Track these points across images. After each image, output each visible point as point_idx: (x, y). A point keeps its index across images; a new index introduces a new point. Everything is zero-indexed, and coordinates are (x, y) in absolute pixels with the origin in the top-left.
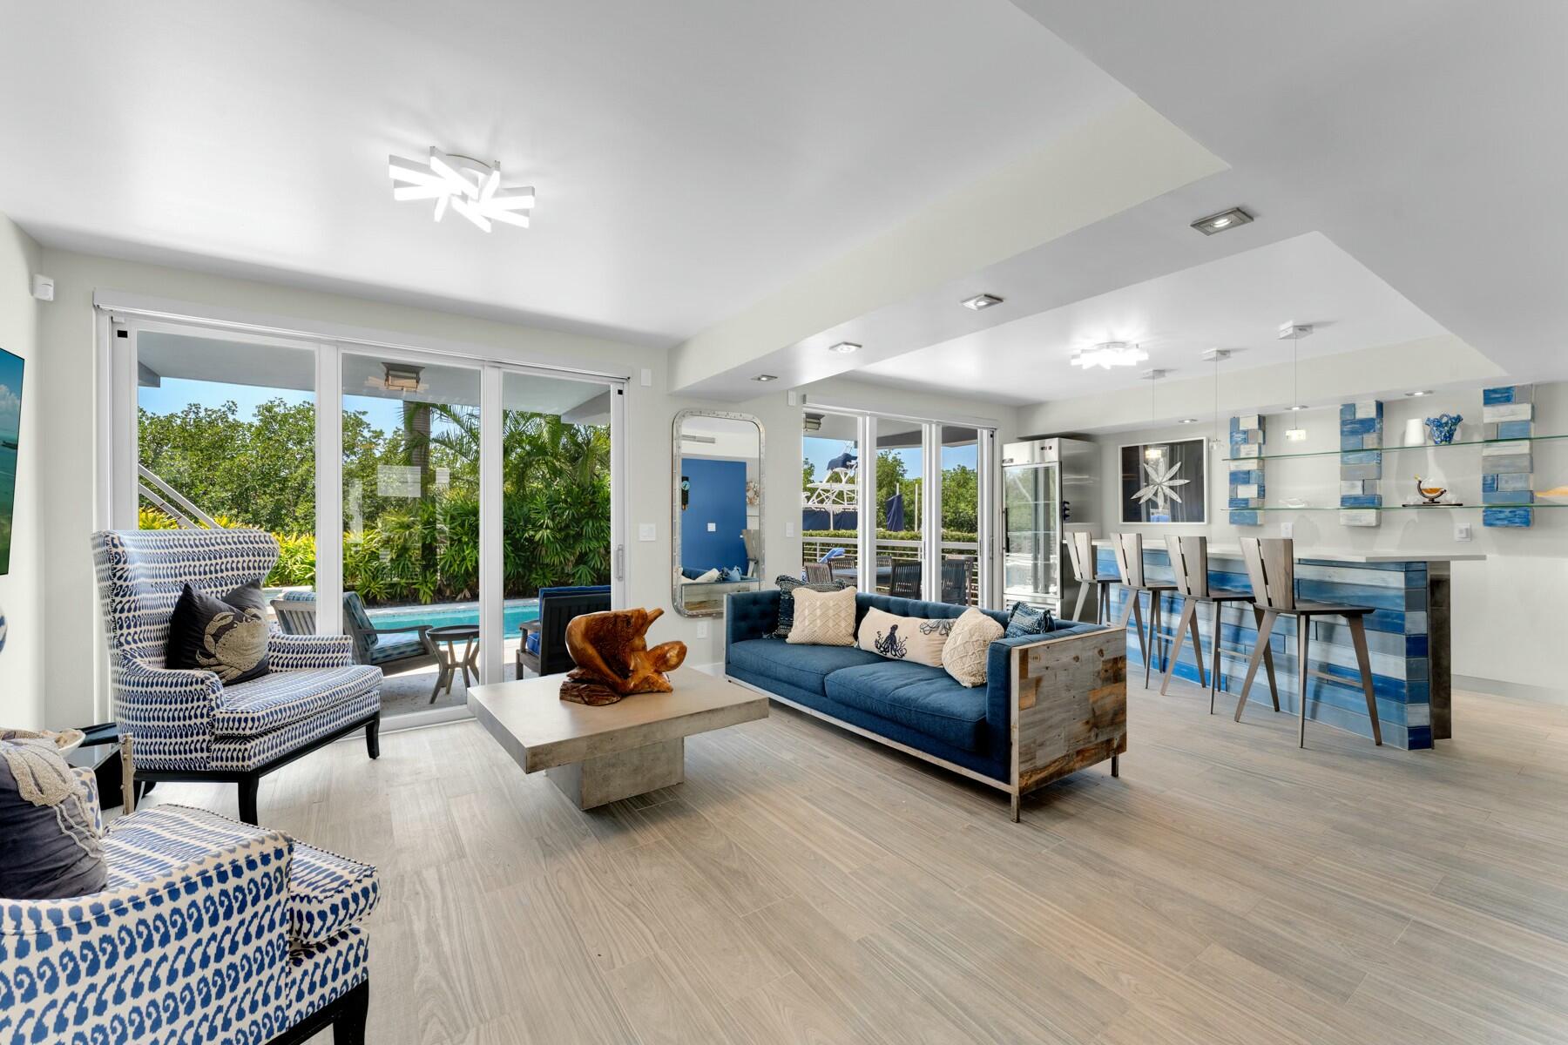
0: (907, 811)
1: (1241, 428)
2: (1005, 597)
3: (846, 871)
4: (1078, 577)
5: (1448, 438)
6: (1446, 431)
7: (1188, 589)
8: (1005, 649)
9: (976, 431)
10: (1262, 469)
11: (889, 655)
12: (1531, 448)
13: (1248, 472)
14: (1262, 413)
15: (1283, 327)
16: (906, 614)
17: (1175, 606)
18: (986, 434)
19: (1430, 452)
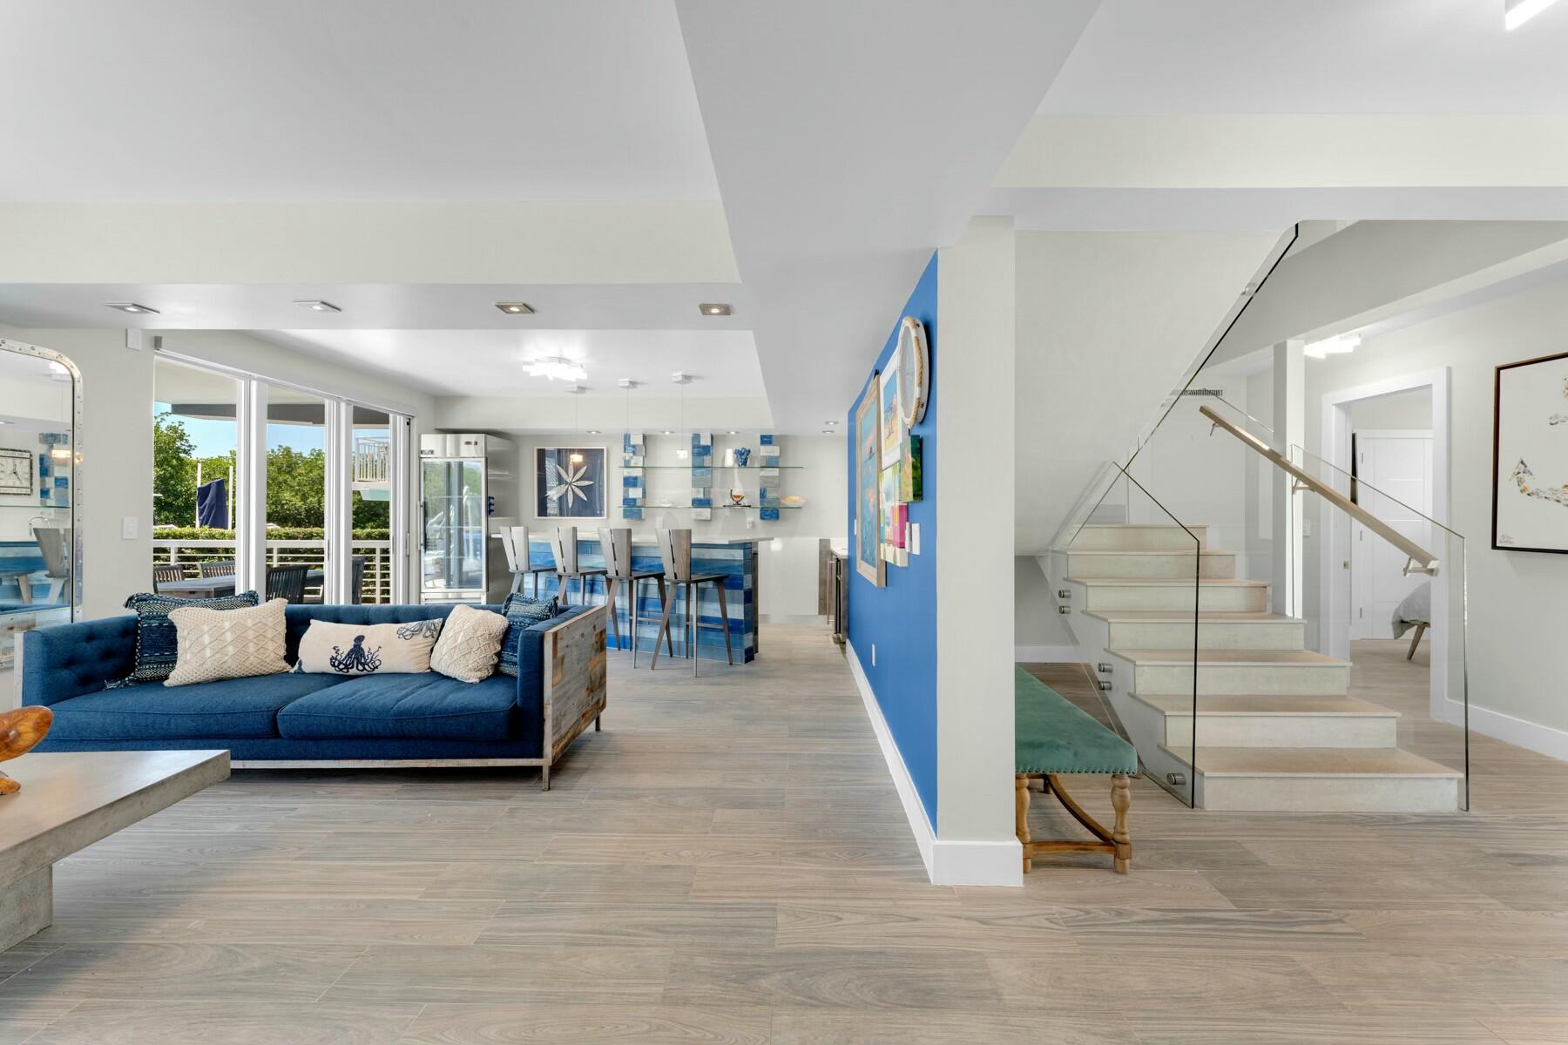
0: (439, 822)
1: (632, 443)
2: (423, 596)
3: (415, 898)
4: (512, 568)
5: (745, 463)
6: (743, 457)
7: (617, 571)
8: (538, 635)
9: (388, 415)
10: (644, 475)
11: (353, 671)
12: (780, 473)
13: (636, 478)
14: (646, 433)
15: (674, 374)
16: (367, 622)
17: (596, 587)
18: (401, 421)
19: (736, 471)
